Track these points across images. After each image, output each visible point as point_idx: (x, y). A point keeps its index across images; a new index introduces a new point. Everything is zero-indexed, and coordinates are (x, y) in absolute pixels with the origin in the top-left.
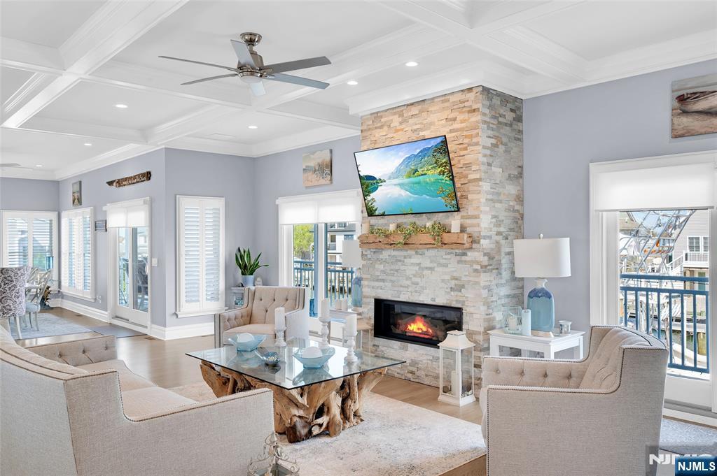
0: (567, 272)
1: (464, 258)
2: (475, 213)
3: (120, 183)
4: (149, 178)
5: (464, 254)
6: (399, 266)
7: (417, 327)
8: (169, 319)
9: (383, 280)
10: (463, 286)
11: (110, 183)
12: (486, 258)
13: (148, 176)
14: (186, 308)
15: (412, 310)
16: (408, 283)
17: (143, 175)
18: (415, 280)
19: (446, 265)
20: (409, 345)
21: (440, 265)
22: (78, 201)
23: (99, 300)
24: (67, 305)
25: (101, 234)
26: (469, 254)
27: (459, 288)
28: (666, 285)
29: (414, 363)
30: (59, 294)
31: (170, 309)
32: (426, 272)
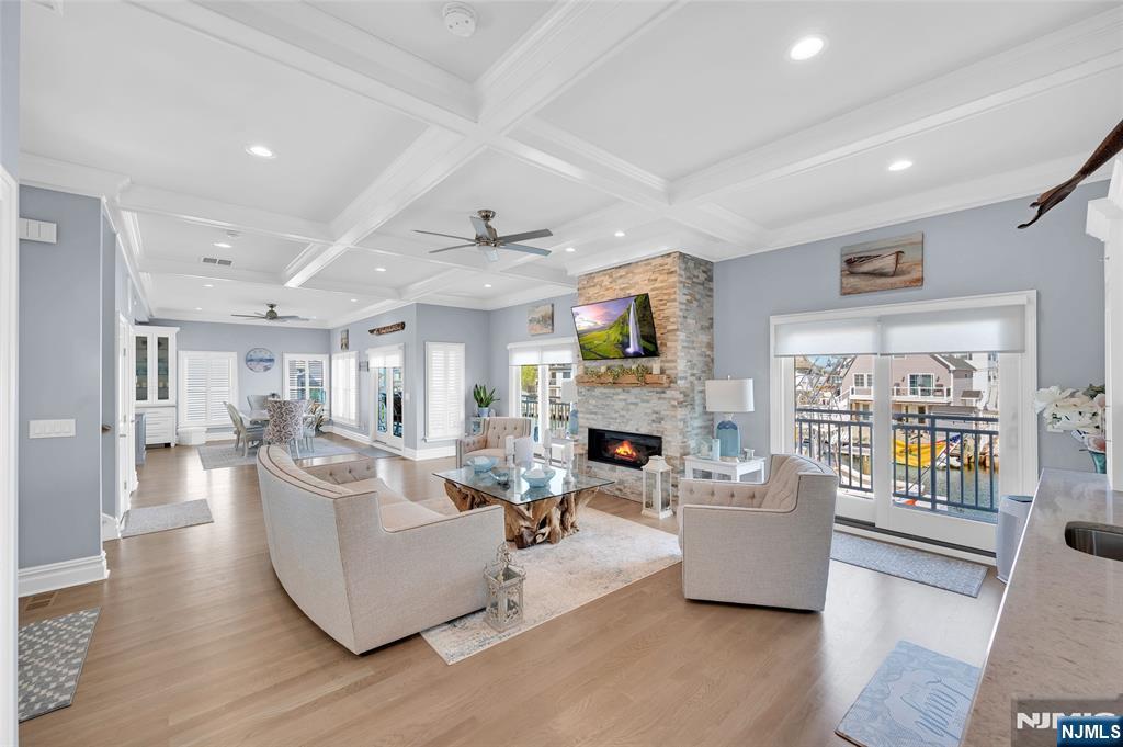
0: (751, 408)
1: (663, 395)
2: (673, 358)
3: (379, 331)
4: (403, 328)
5: (664, 392)
6: (609, 401)
7: (624, 450)
8: (418, 443)
9: (595, 413)
10: (662, 419)
11: (372, 332)
12: (682, 396)
13: (403, 326)
14: (433, 434)
15: (620, 437)
16: (617, 415)
17: (398, 325)
18: (622, 413)
19: (648, 401)
20: (618, 467)
21: (643, 401)
22: (345, 346)
23: (362, 427)
24: (337, 430)
25: (364, 373)
26: (668, 392)
27: (660, 420)
28: (836, 418)
29: (621, 482)
30: (330, 422)
31: (420, 434)
32: (632, 407)
